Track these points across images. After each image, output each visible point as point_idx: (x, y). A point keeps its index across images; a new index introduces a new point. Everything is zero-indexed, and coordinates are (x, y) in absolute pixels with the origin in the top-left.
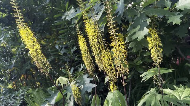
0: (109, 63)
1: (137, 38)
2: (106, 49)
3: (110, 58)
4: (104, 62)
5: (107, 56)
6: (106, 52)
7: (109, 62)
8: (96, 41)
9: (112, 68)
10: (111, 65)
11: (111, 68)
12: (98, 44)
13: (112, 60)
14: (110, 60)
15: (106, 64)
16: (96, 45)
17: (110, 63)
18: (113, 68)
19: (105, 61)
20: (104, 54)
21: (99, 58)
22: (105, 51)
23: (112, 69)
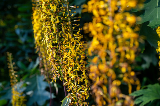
0: (76, 67)
1: (148, 23)
2: (75, 32)
3: (82, 56)
4: (65, 62)
5: (75, 49)
6: (73, 40)
7: (78, 64)
8: (55, 11)
9: (82, 80)
10: (80, 73)
11: (79, 80)
12: (57, 18)
13: (85, 59)
14: (79, 59)
15: (70, 69)
16: (52, 20)
17: (79, 67)
18: (84, 79)
19: (67, 62)
20: (68, 45)
21: (54, 51)
22: (73, 36)
23: (82, 83)
